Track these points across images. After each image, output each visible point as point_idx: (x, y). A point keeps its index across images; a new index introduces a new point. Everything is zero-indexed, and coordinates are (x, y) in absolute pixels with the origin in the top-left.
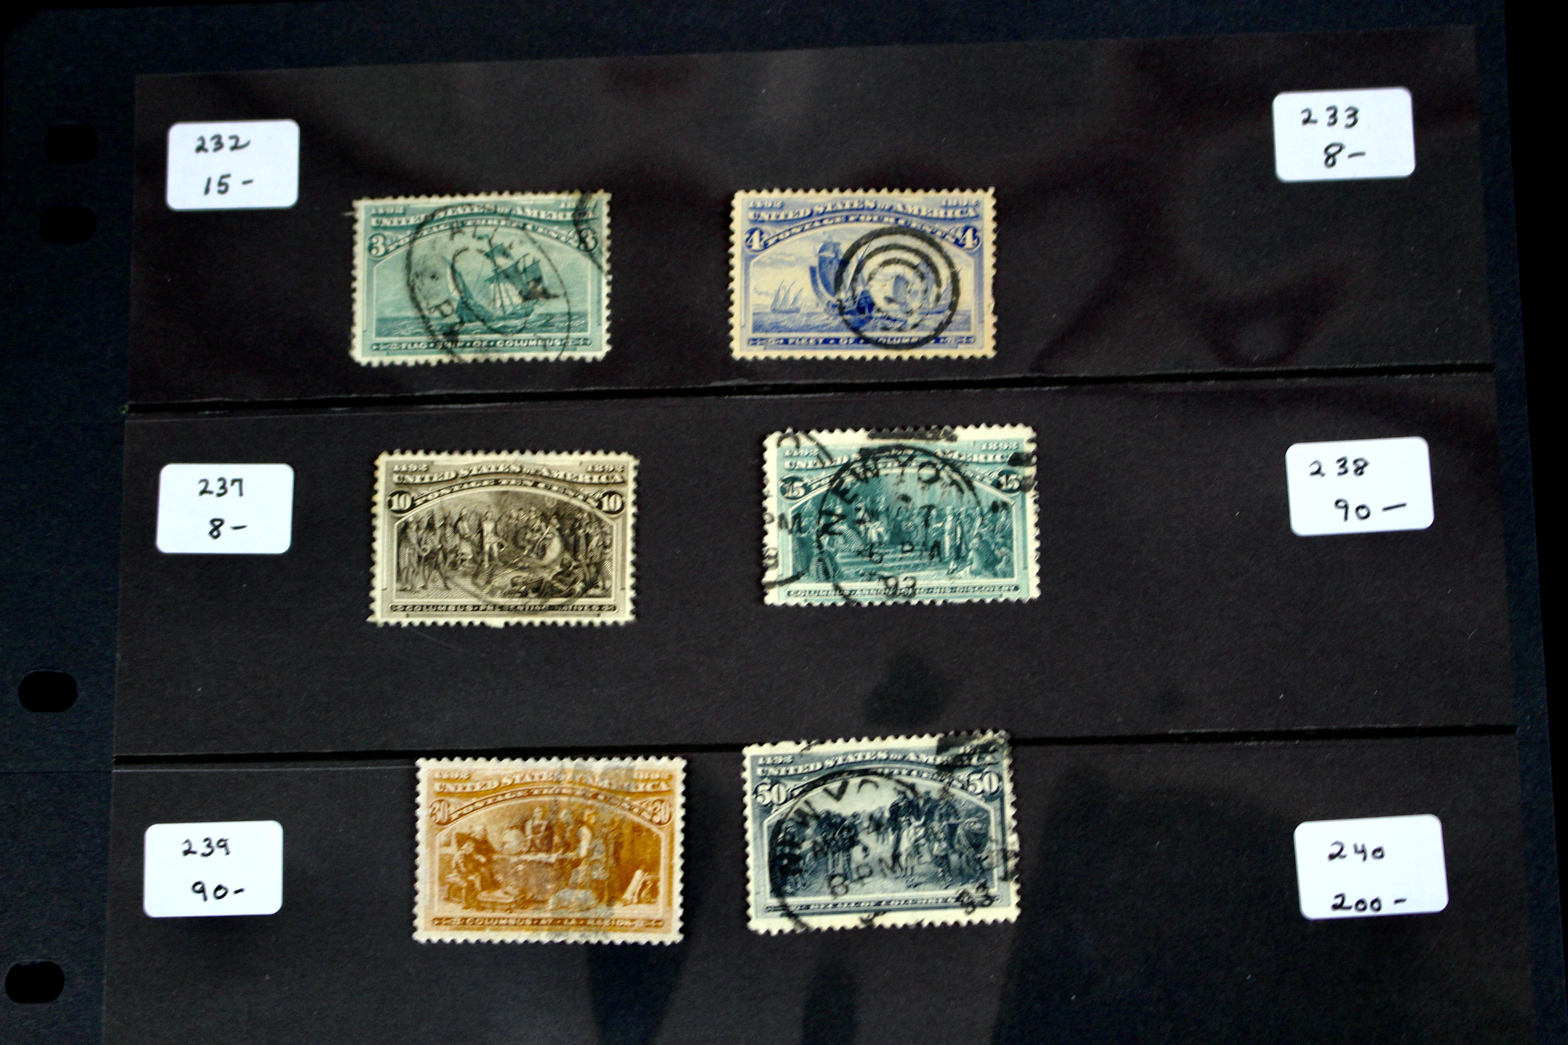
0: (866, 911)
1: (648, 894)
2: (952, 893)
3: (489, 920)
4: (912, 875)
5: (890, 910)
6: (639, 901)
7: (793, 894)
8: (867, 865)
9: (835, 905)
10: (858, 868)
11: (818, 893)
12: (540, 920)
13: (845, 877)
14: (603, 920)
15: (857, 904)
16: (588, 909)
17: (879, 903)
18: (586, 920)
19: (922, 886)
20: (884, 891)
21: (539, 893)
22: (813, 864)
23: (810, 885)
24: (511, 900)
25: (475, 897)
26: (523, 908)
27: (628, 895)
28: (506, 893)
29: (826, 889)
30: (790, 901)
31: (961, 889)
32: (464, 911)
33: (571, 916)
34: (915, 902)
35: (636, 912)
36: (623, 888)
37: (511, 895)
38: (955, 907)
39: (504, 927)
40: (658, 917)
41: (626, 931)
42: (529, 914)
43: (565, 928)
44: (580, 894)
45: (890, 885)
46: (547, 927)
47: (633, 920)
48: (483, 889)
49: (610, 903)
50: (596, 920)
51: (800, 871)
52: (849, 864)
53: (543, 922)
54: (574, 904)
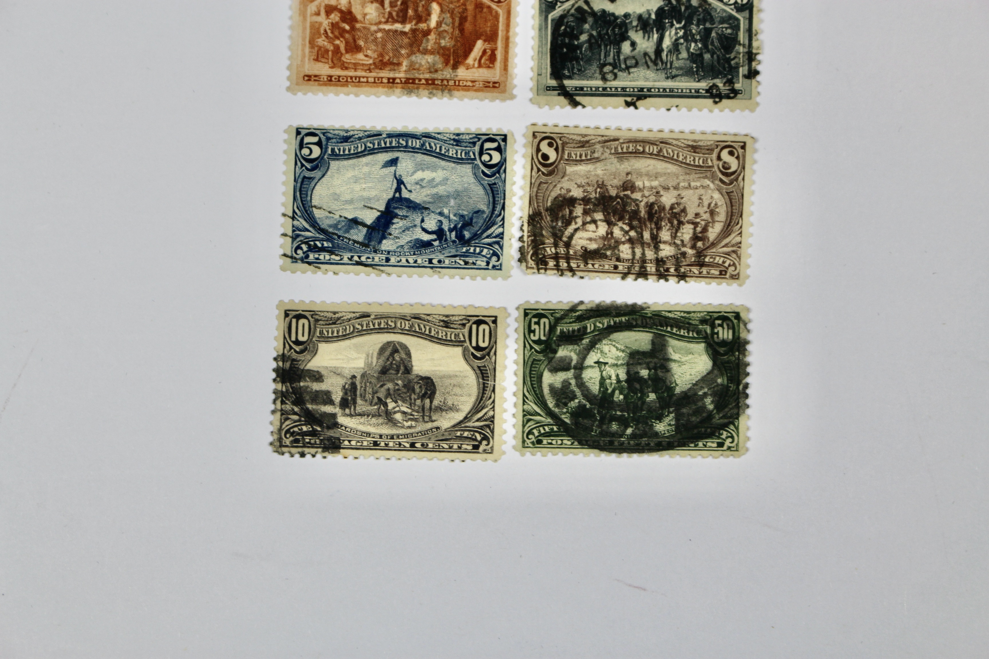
0: (630, 96)
1: (487, 60)
2: (703, 85)
3: (351, 78)
4: (671, 68)
5: (650, 96)
6: (480, 66)
7: (570, 78)
8: (634, 57)
9: (604, 89)
10: (625, 60)
11: (591, 78)
12: (394, 79)
13: (615, 65)
14: (448, 81)
15: (624, 89)
16: (436, 71)
17: (642, 89)
18: (433, 80)
19: (678, 78)
20: (647, 79)
21: (395, 56)
22: (589, 53)
23: (584, 71)
24: (371, 61)
25: (340, 59)
26: (381, 69)
27: (470, 61)
28: (366, 56)
29: (597, 75)
30: (567, 82)
31: (711, 82)
32: (330, 69)
33: (421, 76)
34: (671, 90)
35: (477, 75)
36: (466, 54)
37: (371, 58)
38: (705, 97)
39: (364, 84)
40: (496, 79)
41: (468, 90)
42: (386, 74)
43: (415, 86)
44: (430, 58)
45: (653, 75)
46: (400, 85)
47: (473, 82)
48: (347, 52)
49: (455, 67)
50: (442, 80)
51: (577, 59)
52: (619, 57)
53: (398, 81)
54: (425, 67)
